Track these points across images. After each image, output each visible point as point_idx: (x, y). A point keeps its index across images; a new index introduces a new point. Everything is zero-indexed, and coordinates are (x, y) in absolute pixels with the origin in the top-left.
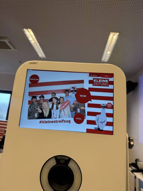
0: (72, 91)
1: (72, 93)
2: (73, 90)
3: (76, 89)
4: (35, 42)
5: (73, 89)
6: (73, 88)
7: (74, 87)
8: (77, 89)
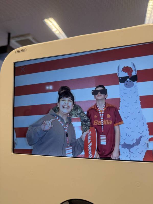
0: (123, 80)
1: (123, 84)
2: (127, 75)
3: (134, 74)
4: (60, 32)
5: (125, 75)
6: (126, 69)
7: (130, 66)
8: (139, 72)
